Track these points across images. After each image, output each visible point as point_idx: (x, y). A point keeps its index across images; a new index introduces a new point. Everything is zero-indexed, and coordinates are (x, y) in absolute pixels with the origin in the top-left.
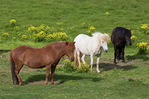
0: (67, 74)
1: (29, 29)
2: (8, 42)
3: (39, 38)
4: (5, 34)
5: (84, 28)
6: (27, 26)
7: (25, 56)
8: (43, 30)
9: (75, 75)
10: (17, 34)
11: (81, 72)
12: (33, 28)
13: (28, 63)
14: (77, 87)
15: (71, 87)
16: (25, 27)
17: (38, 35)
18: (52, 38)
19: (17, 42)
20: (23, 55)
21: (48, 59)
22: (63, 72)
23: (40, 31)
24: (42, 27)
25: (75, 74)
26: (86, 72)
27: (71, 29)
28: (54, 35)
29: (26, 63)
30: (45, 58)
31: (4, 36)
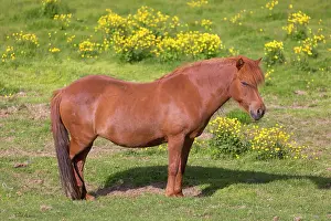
0: (219, 164)
1: (102, 22)
2: (36, 64)
3: (131, 50)
4: (26, 37)
5: (275, 17)
6: (95, 12)
7: (100, 110)
8: (144, 25)
9: (246, 167)
10: (65, 38)
11: (263, 157)
12: (114, 18)
13: (112, 130)
14: (250, 205)
15: (233, 204)
16: (90, 17)
17: (131, 41)
18: (173, 50)
19: (65, 63)
20: (95, 105)
21: (175, 115)
22: (207, 156)
23: (136, 29)
24: (142, 16)
25: (244, 163)
26: (281, 155)
27: (234, 20)
28: (181, 41)
29: (103, 131)
30: (166, 113)
31: (23, 43)
